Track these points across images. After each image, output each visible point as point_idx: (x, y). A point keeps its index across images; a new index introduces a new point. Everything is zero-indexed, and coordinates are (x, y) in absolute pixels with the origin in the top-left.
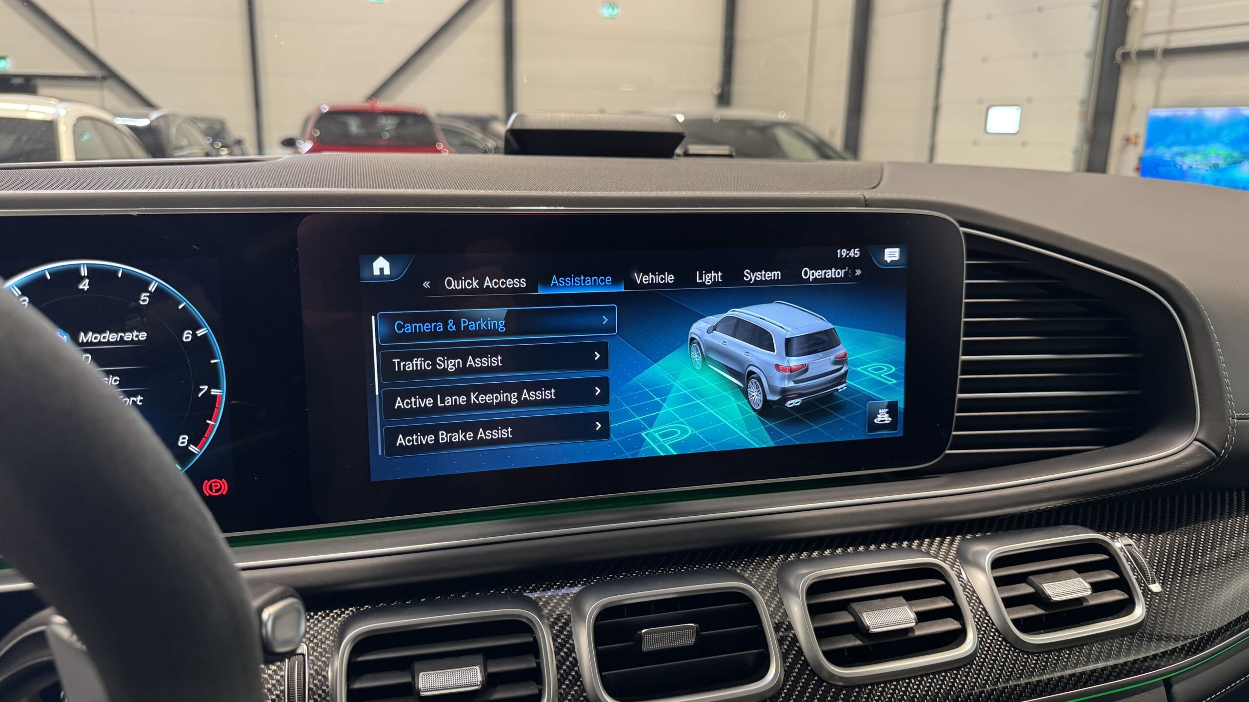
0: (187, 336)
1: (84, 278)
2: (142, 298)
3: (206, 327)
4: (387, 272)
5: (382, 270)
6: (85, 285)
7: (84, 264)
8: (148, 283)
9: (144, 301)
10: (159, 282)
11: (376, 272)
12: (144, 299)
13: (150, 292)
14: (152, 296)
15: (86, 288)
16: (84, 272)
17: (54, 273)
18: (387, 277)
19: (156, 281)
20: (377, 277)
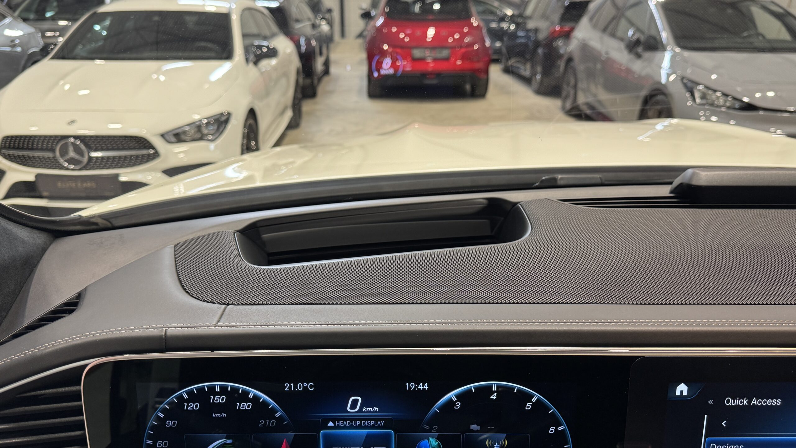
0: (552, 430)
1: (494, 392)
2: (527, 406)
3: (564, 425)
4: (685, 393)
5: (682, 392)
6: (494, 396)
7: (494, 384)
8: (532, 396)
9: (528, 407)
10: (538, 396)
11: (678, 393)
12: (529, 406)
13: (532, 402)
14: (533, 404)
15: (495, 398)
16: (494, 388)
17: (476, 388)
18: (685, 396)
19: (537, 396)
20: (678, 397)
